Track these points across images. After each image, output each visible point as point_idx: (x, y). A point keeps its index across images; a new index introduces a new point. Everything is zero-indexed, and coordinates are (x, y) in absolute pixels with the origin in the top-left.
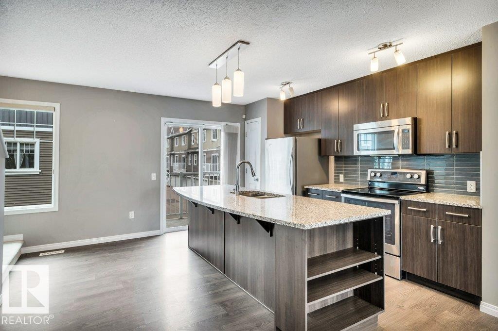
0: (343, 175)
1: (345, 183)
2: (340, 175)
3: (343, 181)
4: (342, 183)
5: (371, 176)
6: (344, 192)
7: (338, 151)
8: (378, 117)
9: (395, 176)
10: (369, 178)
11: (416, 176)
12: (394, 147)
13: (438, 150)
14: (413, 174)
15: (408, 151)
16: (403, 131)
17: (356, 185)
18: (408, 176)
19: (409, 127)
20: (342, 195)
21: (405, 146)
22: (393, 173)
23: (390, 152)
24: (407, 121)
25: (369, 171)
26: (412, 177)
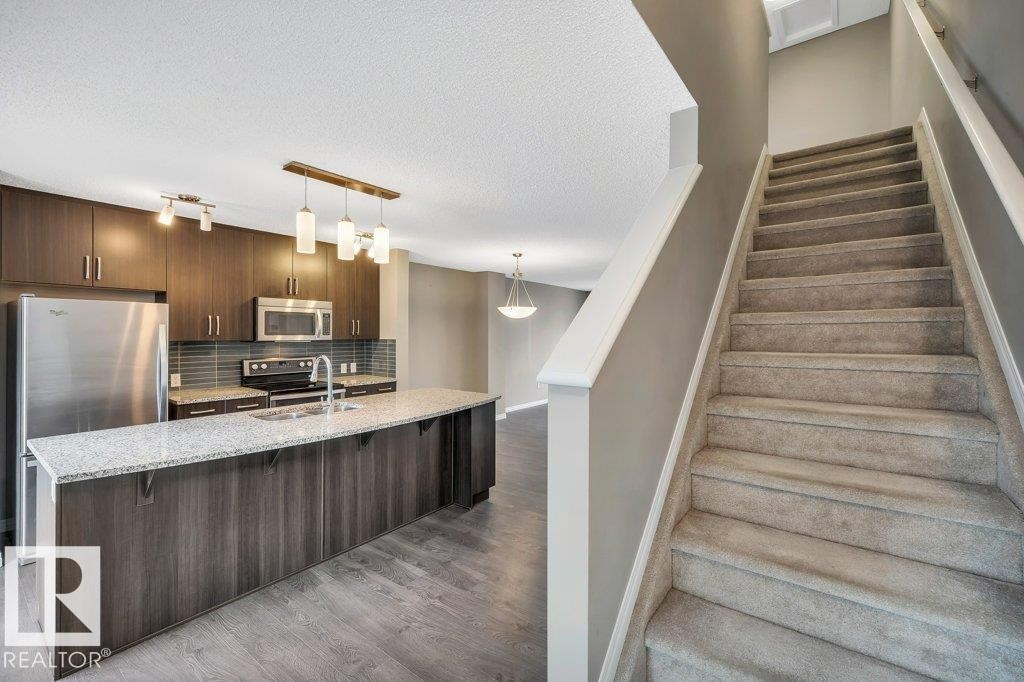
0: (179, 375)
2: (173, 376)
3: (179, 385)
4: (176, 389)
5: (251, 369)
6: (273, 394)
7: (214, 332)
8: (284, 293)
9: (284, 366)
10: (247, 373)
11: (309, 364)
12: (313, 332)
13: (345, 336)
14: (306, 362)
15: (329, 337)
16: (324, 315)
17: (210, 387)
18: (302, 364)
19: (330, 312)
20: (272, 398)
21: (326, 332)
22: (281, 363)
23: (308, 338)
24: (328, 305)
25: (246, 364)
26: (306, 365)
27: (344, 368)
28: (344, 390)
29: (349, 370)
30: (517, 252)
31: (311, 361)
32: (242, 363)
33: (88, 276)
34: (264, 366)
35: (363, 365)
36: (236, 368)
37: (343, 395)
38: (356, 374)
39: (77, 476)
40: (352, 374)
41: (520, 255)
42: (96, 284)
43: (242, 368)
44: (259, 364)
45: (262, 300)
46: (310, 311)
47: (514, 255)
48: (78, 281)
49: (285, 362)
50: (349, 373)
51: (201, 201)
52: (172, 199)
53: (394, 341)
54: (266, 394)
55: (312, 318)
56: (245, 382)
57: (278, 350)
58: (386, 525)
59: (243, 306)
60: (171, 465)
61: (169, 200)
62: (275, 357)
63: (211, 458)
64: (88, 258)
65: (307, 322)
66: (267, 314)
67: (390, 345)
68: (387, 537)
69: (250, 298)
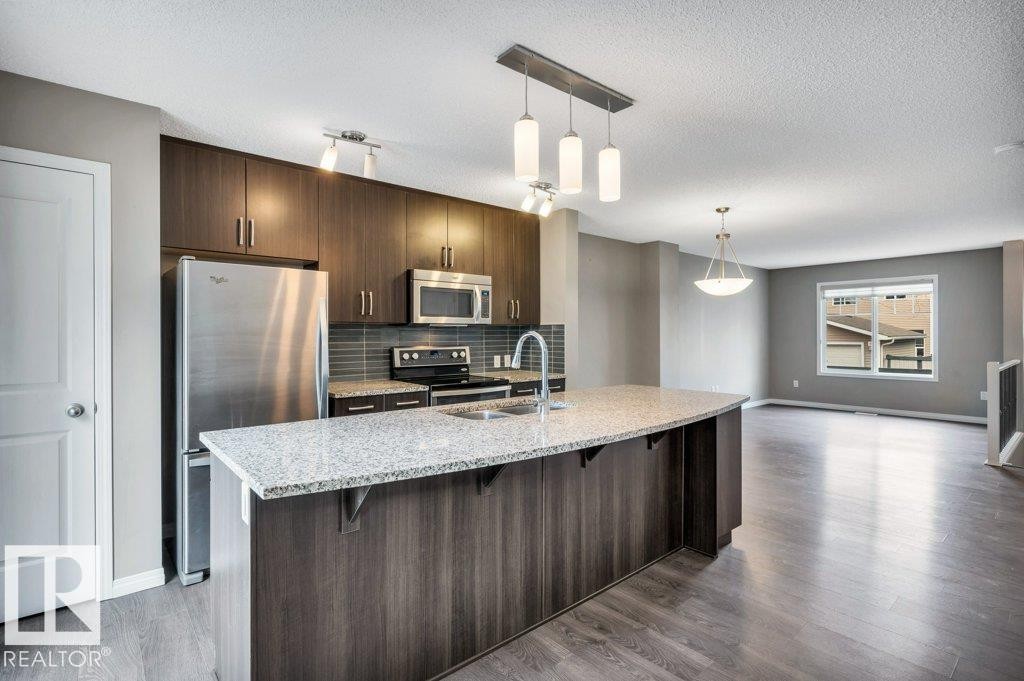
5: (402, 359)
6: (435, 389)
7: (367, 313)
8: (439, 264)
9: (435, 357)
10: (398, 363)
11: (463, 354)
12: (470, 314)
13: (503, 321)
14: (459, 351)
15: (488, 321)
16: (483, 293)
17: (358, 379)
18: (455, 355)
19: (489, 289)
20: (435, 394)
21: (485, 314)
22: (433, 352)
23: (464, 321)
24: (488, 279)
25: (397, 352)
26: (459, 356)
27: (497, 360)
28: (507, 388)
29: (502, 364)
30: (722, 206)
31: (465, 351)
32: (391, 352)
33: (241, 242)
34: (415, 356)
36: (385, 358)
37: (508, 394)
39: (287, 488)
40: (506, 369)
41: (727, 209)
42: (250, 251)
43: (391, 358)
44: (410, 353)
45: (418, 273)
46: (468, 287)
47: (718, 210)
48: (231, 248)
49: (436, 352)
50: (503, 368)
51: (365, 141)
52: (336, 138)
53: (562, 326)
54: (427, 389)
55: (469, 295)
56: (394, 374)
57: (429, 337)
58: (612, 574)
59: (396, 281)
60: (400, 478)
61: (331, 140)
62: (426, 344)
63: (448, 471)
64: (242, 219)
65: (464, 301)
66: (425, 290)
67: (556, 332)
68: (614, 591)
69: (403, 270)
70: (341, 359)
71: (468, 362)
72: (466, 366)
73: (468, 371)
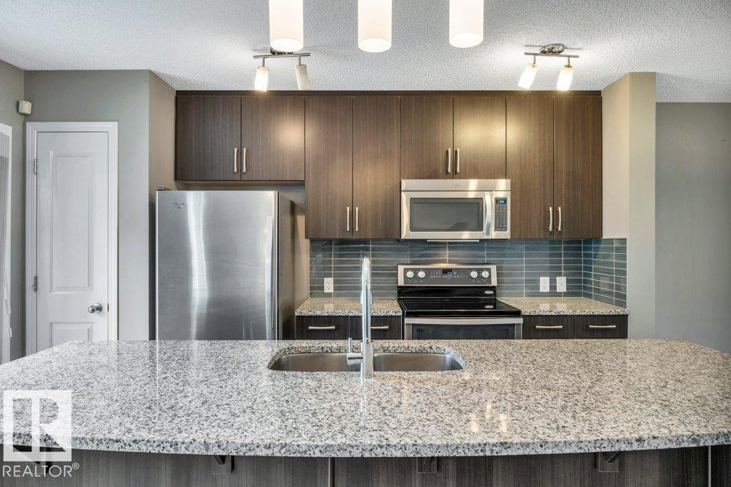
0: (331, 280)
1: (337, 296)
2: (326, 280)
3: (331, 290)
4: (329, 295)
5: (405, 277)
6: (410, 315)
7: (354, 229)
8: (441, 171)
9: (449, 276)
10: (400, 281)
11: (485, 274)
12: (480, 227)
13: (538, 233)
14: (480, 271)
15: (506, 235)
16: (496, 200)
18: (474, 274)
19: (508, 195)
20: (407, 320)
21: (500, 226)
22: (445, 271)
23: (475, 236)
24: (503, 185)
25: (400, 269)
26: (480, 277)
27: (544, 285)
28: (520, 321)
29: (553, 287)
31: (489, 270)
32: (395, 269)
34: (421, 274)
35: (579, 281)
36: (389, 275)
38: (566, 294)
40: (559, 295)
43: (397, 275)
44: (416, 271)
45: (407, 183)
46: (471, 195)
48: (227, 175)
49: (452, 270)
50: (553, 293)
52: (264, 57)
53: (624, 241)
54: (400, 314)
55: (477, 204)
57: (447, 253)
59: (388, 193)
61: (262, 59)
62: (440, 262)
65: (470, 212)
66: (414, 202)
67: (618, 249)
69: (396, 181)
70: (345, 275)
71: (494, 282)
72: (493, 288)
73: (495, 294)
